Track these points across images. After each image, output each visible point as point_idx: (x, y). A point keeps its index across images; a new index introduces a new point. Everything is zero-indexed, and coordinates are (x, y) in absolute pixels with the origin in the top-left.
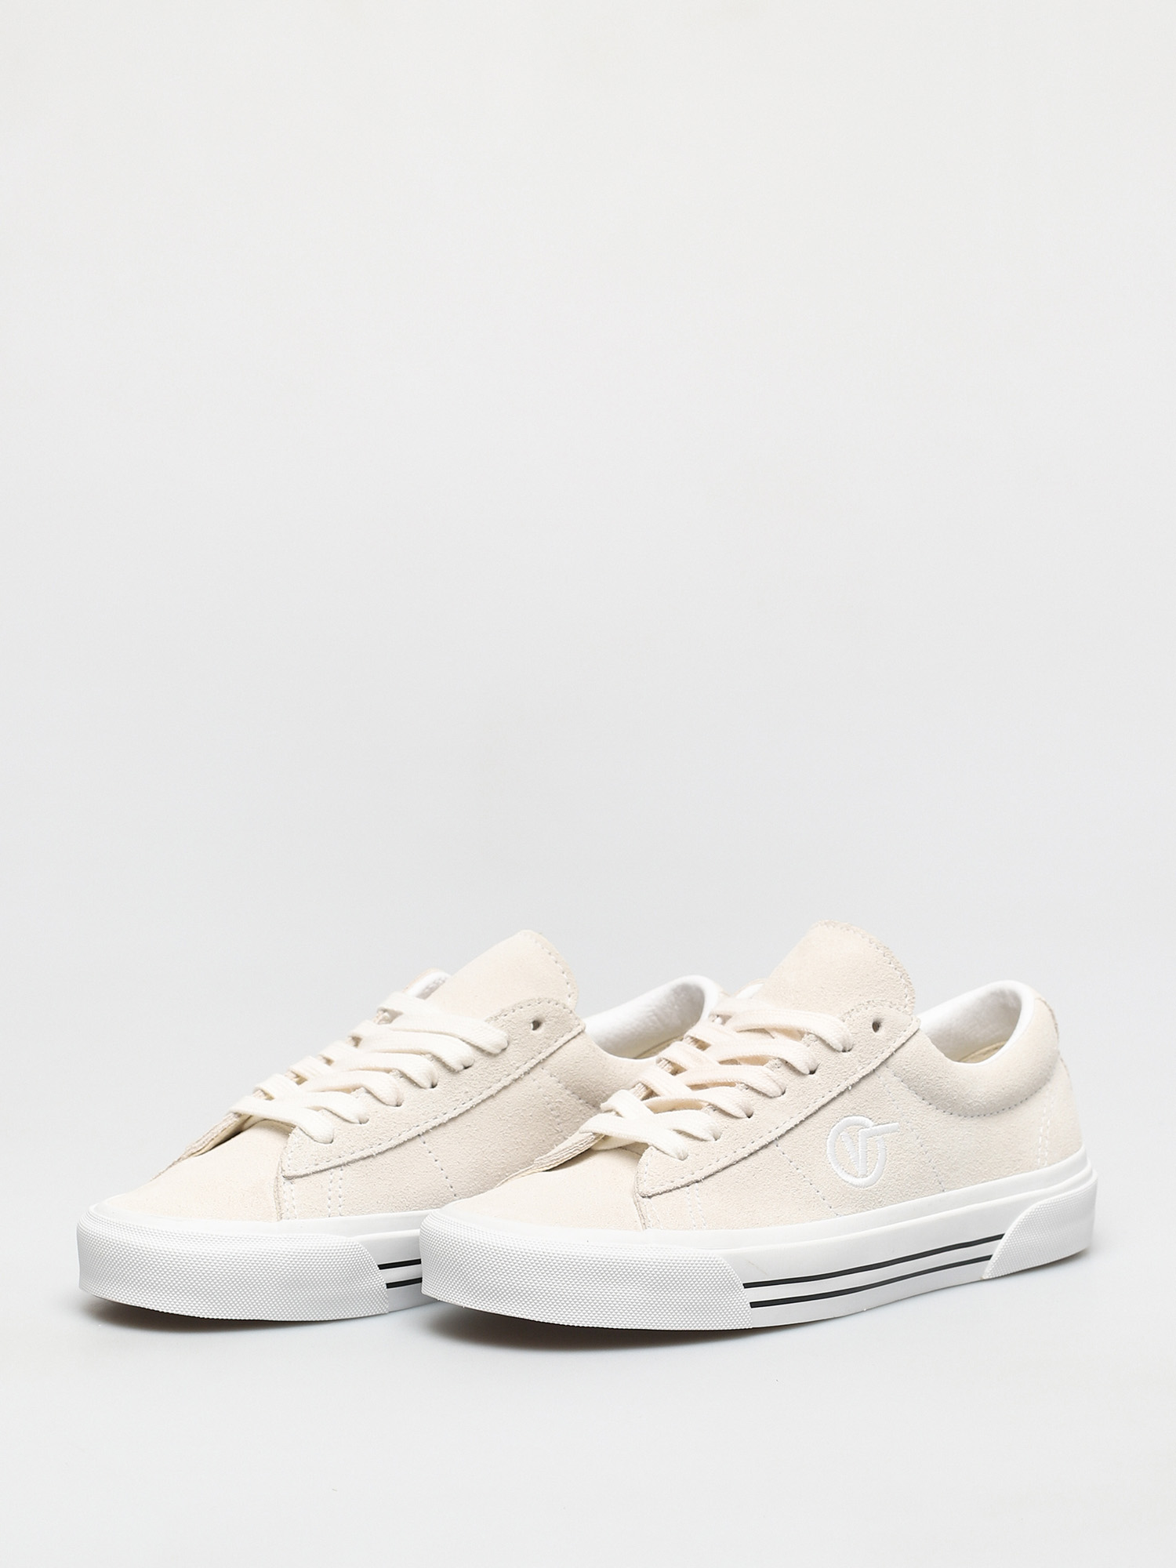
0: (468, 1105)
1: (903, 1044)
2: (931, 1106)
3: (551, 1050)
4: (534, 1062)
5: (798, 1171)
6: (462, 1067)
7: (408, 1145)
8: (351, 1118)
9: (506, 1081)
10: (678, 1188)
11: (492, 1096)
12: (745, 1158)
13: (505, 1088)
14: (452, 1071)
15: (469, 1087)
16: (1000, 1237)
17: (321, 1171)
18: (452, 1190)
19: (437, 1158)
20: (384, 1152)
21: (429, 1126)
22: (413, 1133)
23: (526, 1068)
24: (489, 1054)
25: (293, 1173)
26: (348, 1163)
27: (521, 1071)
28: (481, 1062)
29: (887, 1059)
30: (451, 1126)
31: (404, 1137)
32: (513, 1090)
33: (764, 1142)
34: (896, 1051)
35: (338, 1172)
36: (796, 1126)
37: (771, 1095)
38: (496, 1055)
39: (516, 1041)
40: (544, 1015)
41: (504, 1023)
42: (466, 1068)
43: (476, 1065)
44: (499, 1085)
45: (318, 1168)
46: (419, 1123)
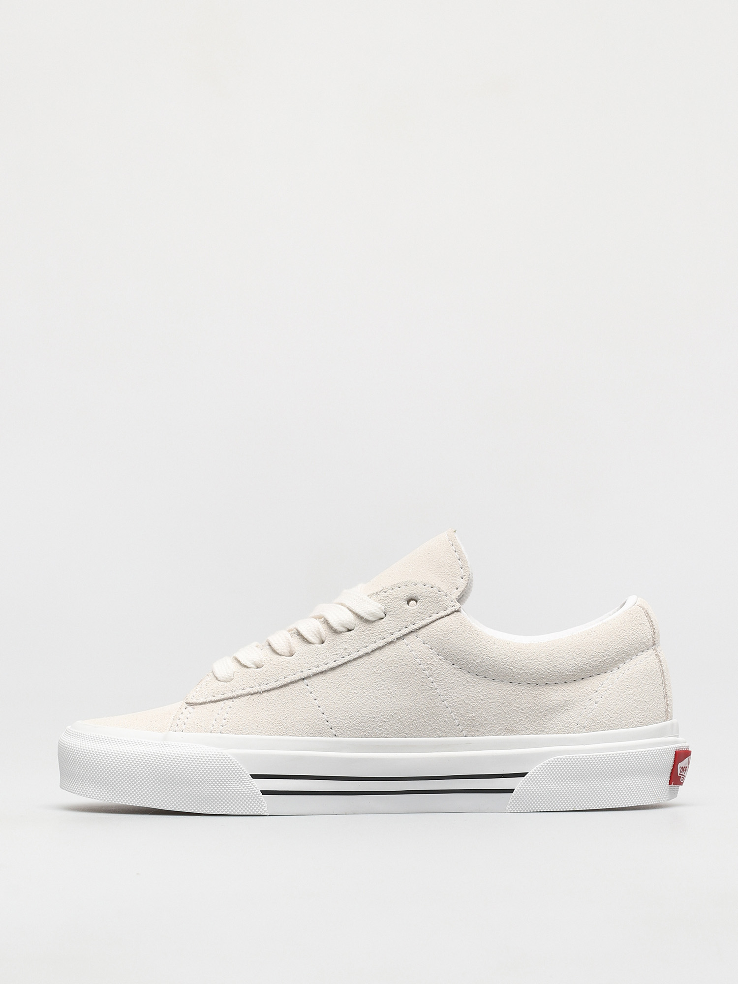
0: (347, 658)
3: (424, 623)
4: (407, 630)
6: (346, 630)
7: (291, 686)
8: (248, 664)
9: (381, 643)
11: (367, 654)
13: (380, 648)
14: (335, 632)
15: (348, 645)
17: (216, 701)
18: (327, 723)
19: (316, 698)
20: (270, 690)
21: (310, 673)
22: (297, 677)
23: (398, 634)
24: (367, 621)
25: (194, 701)
26: (238, 697)
27: (394, 637)
28: (360, 627)
30: (330, 675)
31: (288, 680)
32: (386, 650)
35: (229, 702)
38: (372, 622)
39: (391, 613)
40: (418, 594)
41: (382, 598)
42: (349, 630)
43: (356, 629)
44: (374, 646)
45: (213, 699)
46: (303, 670)
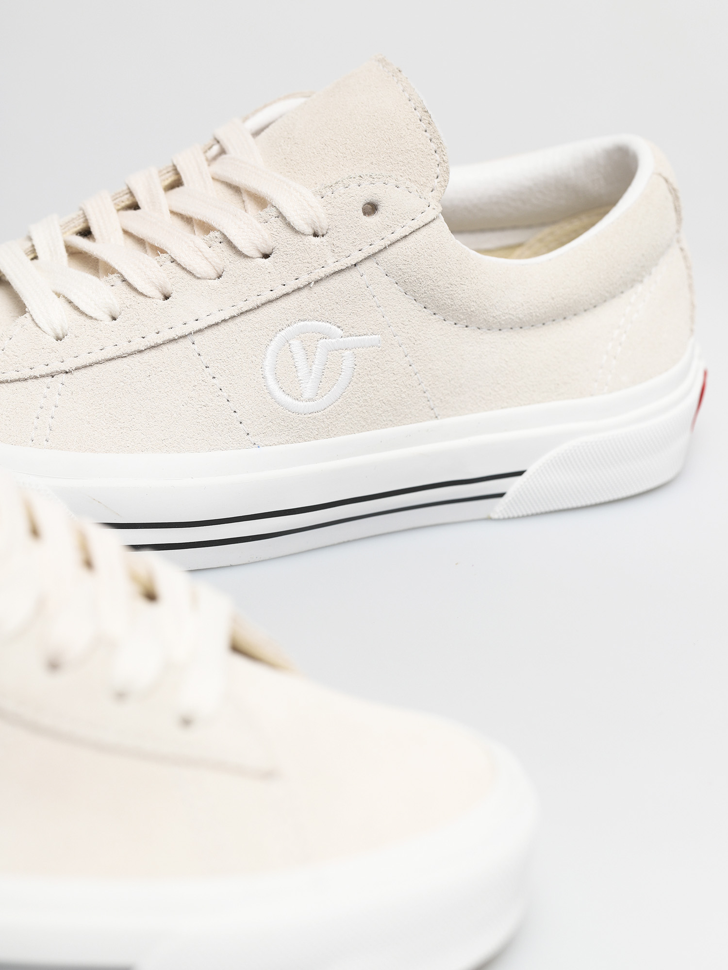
1: (406, 236)
2: (437, 316)
5: (214, 381)
10: (36, 378)
12: (141, 351)
16: (520, 473)
29: (376, 253)
33: (172, 335)
34: (390, 245)
36: (224, 321)
37: (199, 276)
